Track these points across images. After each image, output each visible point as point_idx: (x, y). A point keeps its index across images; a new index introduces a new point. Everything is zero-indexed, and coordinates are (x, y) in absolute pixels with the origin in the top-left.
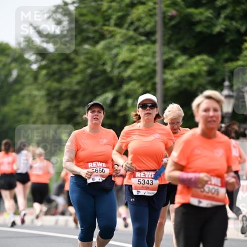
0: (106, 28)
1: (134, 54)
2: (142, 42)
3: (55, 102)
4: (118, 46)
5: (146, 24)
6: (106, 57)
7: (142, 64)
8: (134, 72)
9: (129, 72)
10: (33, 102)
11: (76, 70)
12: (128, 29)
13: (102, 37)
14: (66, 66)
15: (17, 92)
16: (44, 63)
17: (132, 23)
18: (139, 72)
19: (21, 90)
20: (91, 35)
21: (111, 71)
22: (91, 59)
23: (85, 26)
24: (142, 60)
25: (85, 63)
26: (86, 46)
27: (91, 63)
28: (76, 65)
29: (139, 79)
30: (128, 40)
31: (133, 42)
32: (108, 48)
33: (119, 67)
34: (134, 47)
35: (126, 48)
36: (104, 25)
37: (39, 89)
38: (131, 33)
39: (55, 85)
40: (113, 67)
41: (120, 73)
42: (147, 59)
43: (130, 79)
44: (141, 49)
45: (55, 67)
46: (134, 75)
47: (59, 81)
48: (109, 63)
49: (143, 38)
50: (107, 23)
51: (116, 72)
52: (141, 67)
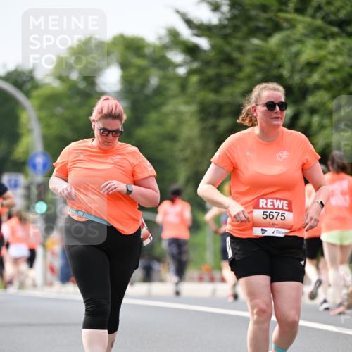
0: (282, 15)
1: (322, 53)
2: (333, 36)
3: (211, 122)
4: (300, 41)
5: (338, 10)
6: (283, 57)
7: (334, 66)
8: (323, 77)
9: (315, 78)
10: (180, 122)
11: (241, 75)
12: (313, 17)
13: (277, 27)
14: (226, 70)
15: (157, 107)
16: (195, 65)
17: (319, 8)
18: (330, 77)
19: (163, 104)
20: (261, 24)
21: (291, 77)
22: (261, 59)
23: (253, 13)
24: (333, 61)
25: (253, 64)
26: (256, 41)
27: (262, 64)
28: (240, 68)
29: (329, 87)
30: (314, 32)
31: (320, 34)
32: (286, 43)
33: (301, 70)
34: (322, 42)
35: (310, 43)
36: (281, 11)
37: (187, 103)
38: (319, 22)
39: (211, 97)
40: (293, 71)
41: (302, 80)
42: (340, 59)
43: (317, 87)
44: (332, 45)
45: (211, 72)
46: (323, 82)
47: (216, 91)
48: (287, 65)
49: (335, 29)
50: (284, 8)
51: (297, 78)
52: (332, 71)
